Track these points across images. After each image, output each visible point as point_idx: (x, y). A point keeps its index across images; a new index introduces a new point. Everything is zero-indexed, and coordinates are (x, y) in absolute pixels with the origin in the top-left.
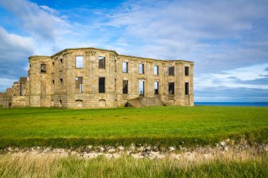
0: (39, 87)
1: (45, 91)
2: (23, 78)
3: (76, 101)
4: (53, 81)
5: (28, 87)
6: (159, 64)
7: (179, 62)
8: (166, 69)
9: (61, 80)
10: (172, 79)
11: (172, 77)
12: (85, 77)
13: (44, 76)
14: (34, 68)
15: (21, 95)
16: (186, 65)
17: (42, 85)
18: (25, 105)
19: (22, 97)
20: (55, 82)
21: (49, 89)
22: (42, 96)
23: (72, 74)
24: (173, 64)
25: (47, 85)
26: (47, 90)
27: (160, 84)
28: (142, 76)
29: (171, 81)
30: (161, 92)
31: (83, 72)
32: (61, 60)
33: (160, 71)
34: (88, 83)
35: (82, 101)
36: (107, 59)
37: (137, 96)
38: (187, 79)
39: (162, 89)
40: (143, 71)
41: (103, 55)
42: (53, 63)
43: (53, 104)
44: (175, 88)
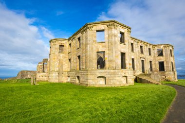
0: (58, 64)
1: (62, 69)
2: (45, 59)
3: (98, 77)
4: (70, 60)
5: (48, 66)
6: (151, 47)
7: (166, 46)
8: (156, 51)
9: (79, 57)
10: (162, 59)
11: (161, 57)
12: (107, 52)
13: (62, 55)
14: (53, 49)
15: (43, 72)
16: (171, 48)
17: (59, 63)
18: (46, 80)
19: (44, 74)
20: (72, 60)
21: (66, 67)
22: (60, 73)
23: (92, 49)
24: (162, 47)
25: (64, 63)
26: (64, 68)
27: (153, 63)
28: (142, 56)
29: (161, 61)
30: (154, 70)
31: (105, 47)
32: (79, 39)
33: (152, 53)
34: (111, 58)
35: (105, 78)
36: (126, 34)
37: (141, 73)
38: (172, 59)
39: (153, 67)
40: (142, 52)
41: (123, 31)
42: (70, 44)
43: (69, 79)
44: (165, 66)
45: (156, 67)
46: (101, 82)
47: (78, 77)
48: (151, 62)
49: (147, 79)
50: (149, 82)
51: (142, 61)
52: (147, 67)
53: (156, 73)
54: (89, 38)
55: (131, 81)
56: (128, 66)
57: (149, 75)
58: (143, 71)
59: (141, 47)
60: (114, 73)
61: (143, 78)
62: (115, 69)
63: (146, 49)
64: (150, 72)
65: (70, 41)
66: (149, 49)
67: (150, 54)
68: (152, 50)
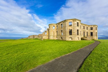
1: (54, 35)
4: (57, 32)
7: (94, 26)
8: (90, 28)
9: (62, 31)
10: (92, 31)
11: (92, 30)
12: (73, 30)
13: (54, 30)
16: (96, 27)
17: (53, 33)
23: (67, 28)
24: (92, 26)
25: (55, 33)
27: (88, 33)
28: (84, 30)
29: (92, 32)
30: (88, 35)
31: (72, 28)
32: (62, 24)
33: (88, 29)
34: (74, 32)
35: (72, 38)
36: (79, 23)
37: (83, 36)
38: (96, 31)
39: (88, 34)
40: (84, 29)
41: (78, 22)
42: (57, 26)
43: (57, 39)
44: (93, 34)
45: (89, 34)
46: (70, 39)
47: (62, 38)
48: (87, 32)
49: (86, 39)
50: (86, 40)
51: (84, 32)
52: (86, 34)
53: (89, 36)
54: (66, 25)
55: (80, 39)
56: (79, 34)
57: (86, 37)
58: (84, 36)
59: (84, 26)
60: (75, 37)
61: (84, 38)
62: (75, 35)
63: (86, 27)
64: (87, 36)
65: (57, 25)
66: (87, 27)
67: (87, 29)
68: (88, 27)
